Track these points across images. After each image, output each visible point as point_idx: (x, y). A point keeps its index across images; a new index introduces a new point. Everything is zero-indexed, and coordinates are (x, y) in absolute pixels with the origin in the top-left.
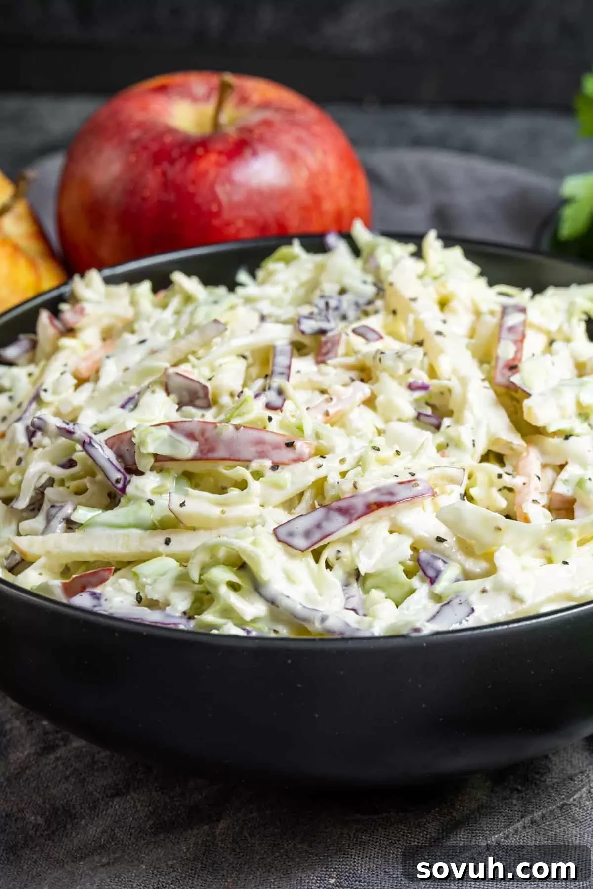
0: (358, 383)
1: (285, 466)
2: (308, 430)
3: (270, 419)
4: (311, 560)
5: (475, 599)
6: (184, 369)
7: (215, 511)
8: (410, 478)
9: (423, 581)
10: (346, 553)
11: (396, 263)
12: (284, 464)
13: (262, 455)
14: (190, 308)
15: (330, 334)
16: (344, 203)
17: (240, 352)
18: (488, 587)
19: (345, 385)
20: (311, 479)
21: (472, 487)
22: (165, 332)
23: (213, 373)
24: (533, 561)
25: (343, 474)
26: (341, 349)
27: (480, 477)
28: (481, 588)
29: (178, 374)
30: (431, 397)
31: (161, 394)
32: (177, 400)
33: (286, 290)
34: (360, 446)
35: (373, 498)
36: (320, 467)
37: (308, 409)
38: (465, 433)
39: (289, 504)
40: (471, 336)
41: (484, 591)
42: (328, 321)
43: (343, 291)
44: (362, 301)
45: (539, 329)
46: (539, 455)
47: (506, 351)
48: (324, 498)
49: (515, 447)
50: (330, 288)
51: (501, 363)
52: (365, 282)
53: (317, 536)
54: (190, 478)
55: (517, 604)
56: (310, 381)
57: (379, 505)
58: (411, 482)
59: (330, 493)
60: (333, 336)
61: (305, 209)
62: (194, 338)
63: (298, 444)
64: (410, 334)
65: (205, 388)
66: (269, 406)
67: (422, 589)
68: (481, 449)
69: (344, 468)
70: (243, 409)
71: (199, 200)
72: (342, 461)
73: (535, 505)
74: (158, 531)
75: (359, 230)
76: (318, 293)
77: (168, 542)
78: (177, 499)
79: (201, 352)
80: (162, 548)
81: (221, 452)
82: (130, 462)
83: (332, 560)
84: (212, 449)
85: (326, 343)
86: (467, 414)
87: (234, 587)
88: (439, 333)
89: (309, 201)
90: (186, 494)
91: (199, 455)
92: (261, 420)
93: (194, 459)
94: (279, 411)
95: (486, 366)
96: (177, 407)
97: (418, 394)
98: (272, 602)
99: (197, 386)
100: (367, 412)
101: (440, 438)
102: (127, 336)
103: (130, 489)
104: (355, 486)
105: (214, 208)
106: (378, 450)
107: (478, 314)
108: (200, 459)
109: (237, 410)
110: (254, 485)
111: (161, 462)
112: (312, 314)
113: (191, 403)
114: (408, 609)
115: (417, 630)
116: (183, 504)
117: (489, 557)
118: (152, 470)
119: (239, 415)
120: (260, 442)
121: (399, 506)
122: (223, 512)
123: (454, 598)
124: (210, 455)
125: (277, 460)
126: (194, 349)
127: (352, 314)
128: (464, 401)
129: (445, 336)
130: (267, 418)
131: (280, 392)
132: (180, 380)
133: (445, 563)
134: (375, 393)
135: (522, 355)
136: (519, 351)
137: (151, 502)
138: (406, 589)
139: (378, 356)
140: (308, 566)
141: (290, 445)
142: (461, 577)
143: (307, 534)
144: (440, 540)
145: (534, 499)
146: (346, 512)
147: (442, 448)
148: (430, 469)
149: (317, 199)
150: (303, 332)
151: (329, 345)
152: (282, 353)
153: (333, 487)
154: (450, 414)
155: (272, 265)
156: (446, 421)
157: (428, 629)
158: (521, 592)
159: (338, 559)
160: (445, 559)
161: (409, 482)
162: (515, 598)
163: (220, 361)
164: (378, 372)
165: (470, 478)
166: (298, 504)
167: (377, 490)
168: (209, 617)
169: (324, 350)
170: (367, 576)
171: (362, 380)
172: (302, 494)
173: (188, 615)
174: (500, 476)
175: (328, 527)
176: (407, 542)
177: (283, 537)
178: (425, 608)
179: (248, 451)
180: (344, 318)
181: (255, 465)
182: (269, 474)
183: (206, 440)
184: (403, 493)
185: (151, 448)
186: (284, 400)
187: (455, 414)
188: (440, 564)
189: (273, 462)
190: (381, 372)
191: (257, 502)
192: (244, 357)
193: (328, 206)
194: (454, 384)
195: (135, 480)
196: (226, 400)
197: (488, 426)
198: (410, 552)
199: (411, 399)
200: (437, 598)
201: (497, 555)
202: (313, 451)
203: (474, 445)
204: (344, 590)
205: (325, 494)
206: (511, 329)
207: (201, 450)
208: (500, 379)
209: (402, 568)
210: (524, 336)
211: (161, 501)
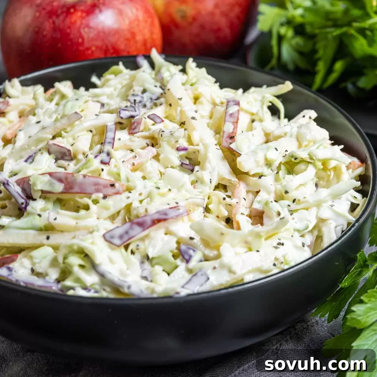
0: (150, 148)
1: (110, 197)
2: (123, 177)
3: (103, 170)
4: (123, 250)
5: (209, 272)
6: (58, 141)
7: (72, 222)
8: (175, 205)
9: (182, 261)
10: (142, 246)
11: (172, 76)
12: (110, 195)
13: (98, 191)
14: (64, 102)
15: (136, 118)
16: (148, 36)
17: (89, 129)
18: (217, 266)
19: (143, 148)
20: (124, 205)
21: (210, 204)
22: (50, 117)
23: (74, 141)
24: (241, 250)
25: (141, 202)
26: (142, 127)
27: (214, 198)
28: (213, 266)
29: (55, 144)
30: (188, 154)
31: (46, 155)
32: (55, 158)
33: (115, 90)
34: (150, 185)
35: (157, 217)
36: (128, 198)
37: (123, 162)
38: (206, 175)
39: (113, 218)
40: (211, 118)
41: (215, 268)
42: (135, 111)
43: (144, 91)
44: (154, 97)
45: (247, 112)
46: (245, 186)
47: (228, 128)
48: (130, 215)
49: (233, 182)
50: (138, 89)
51: (225, 136)
52: (156, 86)
53: (126, 238)
54: (60, 202)
55: (232, 275)
56: (125, 145)
57: (159, 221)
58: (176, 208)
59: (134, 213)
60: (138, 119)
61: (127, 40)
62: (64, 121)
63: (117, 185)
64: (178, 118)
65: (69, 151)
66: (102, 162)
67: (182, 266)
68: (214, 183)
69: (141, 198)
70: (88, 165)
71: (72, 36)
72: (140, 194)
73: (242, 216)
74: (43, 232)
75: (155, 54)
76: (131, 92)
77: (48, 238)
78: (52, 216)
79: (68, 129)
80: (45, 241)
81: (76, 189)
82: (29, 193)
83: (134, 250)
84: (71, 188)
85: (134, 123)
86: (208, 165)
87: (82, 266)
88: (193, 118)
89: (129, 36)
90: (58, 213)
91: (64, 191)
92: (98, 170)
93: (62, 193)
94: (108, 165)
95: (218, 136)
96: (55, 161)
97: (182, 153)
98: (102, 276)
99: (65, 150)
100: (155, 163)
101: (192, 177)
102: (31, 117)
103: (29, 208)
104: (146, 210)
105: (80, 40)
106: (159, 188)
107: (215, 104)
108: (65, 193)
109: (85, 165)
110: (93, 207)
111: (45, 195)
112: (126, 107)
113: (62, 158)
114: (174, 277)
115: (178, 293)
116: (55, 219)
117: (217, 248)
118: (40, 197)
119: (86, 168)
120: (96, 184)
121: (170, 221)
122: (77, 223)
123: (199, 272)
124: (70, 191)
125: (106, 193)
126: (65, 127)
127: (149, 104)
128: (206, 158)
129: (196, 120)
130: (101, 170)
131: (108, 154)
132: (55, 147)
133: (194, 251)
134: (159, 152)
135: (237, 130)
136: (235, 128)
137: (40, 215)
138: (174, 265)
139: (161, 133)
140: (121, 253)
141: (112, 185)
142: (203, 259)
143: (121, 237)
144: (191, 238)
145: (242, 213)
146: (142, 225)
147: (193, 183)
148: (186, 200)
149: (133, 34)
150: (122, 118)
151: (136, 124)
152: (111, 130)
153: (135, 209)
154: (198, 164)
155: (108, 76)
156: (197, 168)
157: (184, 292)
158: (235, 268)
159: (137, 249)
160: (194, 249)
161: (175, 207)
162: (231, 271)
163: (79, 134)
164: (161, 142)
165: (208, 199)
166: (117, 217)
167: (158, 212)
168: (68, 283)
169: (133, 127)
170: (153, 258)
171: (153, 146)
172: (119, 213)
173: (58, 281)
174: (224, 199)
175: (132, 233)
176: (175, 240)
177: (108, 238)
178: (183, 277)
179: (91, 189)
180: (145, 106)
181: (94, 196)
182: (102, 201)
183: (68, 183)
184: (172, 214)
185: (39, 187)
186: (110, 159)
187: (201, 164)
188: (191, 252)
189: (104, 195)
190: (163, 141)
191: (95, 216)
192: (91, 131)
193: (139, 38)
194: (201, 148)
195: (31, 203)
196: (80, 156)
197: (218, 171)
198: (175, 245)
199: (178, 156)
200: (190, 271)
201: (221, 248)
202: (125, 188)
203: (211, 182)
204: (141, 265)
205: (131, 213)
206: (231, 115)
207: (65, 188)
208: (225, 144)
209: (171, 254)
210: (238, 119)
211: (45, 215)
